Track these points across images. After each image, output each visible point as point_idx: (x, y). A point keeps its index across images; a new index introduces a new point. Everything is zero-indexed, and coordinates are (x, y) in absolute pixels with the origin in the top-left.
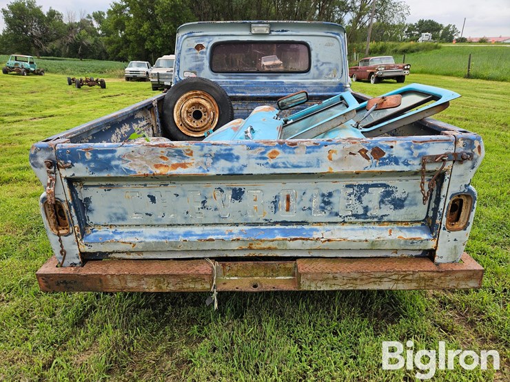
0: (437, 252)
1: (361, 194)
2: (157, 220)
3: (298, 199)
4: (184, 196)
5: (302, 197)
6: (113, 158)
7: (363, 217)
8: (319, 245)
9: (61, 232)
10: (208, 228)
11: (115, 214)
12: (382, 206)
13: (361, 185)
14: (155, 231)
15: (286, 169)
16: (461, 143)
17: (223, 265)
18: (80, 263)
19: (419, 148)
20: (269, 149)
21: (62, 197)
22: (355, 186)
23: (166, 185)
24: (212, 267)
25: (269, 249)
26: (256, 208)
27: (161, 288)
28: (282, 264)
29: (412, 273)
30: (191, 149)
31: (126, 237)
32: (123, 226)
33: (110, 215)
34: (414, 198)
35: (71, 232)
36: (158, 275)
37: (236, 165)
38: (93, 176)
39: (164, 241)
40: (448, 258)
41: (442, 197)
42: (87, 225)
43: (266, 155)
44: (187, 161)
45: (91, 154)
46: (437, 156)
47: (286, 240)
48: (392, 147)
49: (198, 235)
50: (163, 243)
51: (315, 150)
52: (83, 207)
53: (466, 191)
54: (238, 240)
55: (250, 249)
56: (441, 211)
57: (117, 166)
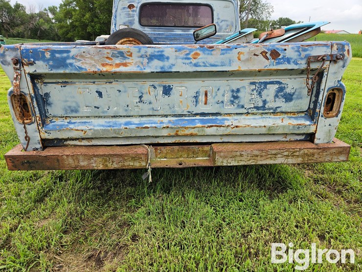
0: (316, 135)
1: (261, 89)
2: (103, 112)
3: (214, 94)
4: (125, 92)
5: (216, 92)
6: (68, 58)
7: (262, 109)
8: (229, 131)
9: (26, 121)
10: (144, 119)
11: (70, 107)
12: (277, 99)
13: (261, 83)
14: (101, 121)
15: (205, 68)
16: (335, 47)
17: (156, 149)
18: (41, 148)
19: (305, 50)
20: (192, 51)
21: (26, 91)
22: (257, 83)
23: (111, 83)
24: (147, 149)
25: (192, 135)
26: (181, 102)
27: (107, 166)
28: (200, 148)
29: (298, 150)
30: (131, 51)
31: (78, 126)
32: (76, 117)
33: (65, 108)
34: (300, 93)
35: (33, 121)
36: (105, 155)
37: (166, 65)
38: (52, 72)
39: (109, 128)
40: (324, 140)
41: (321, 90)
42: (46, 116)
43: (190, 56)
44: (127, 61)
45: (49, 54)
46: (319, 56)
47: (204, 127)
48: (285, 50)
49: (136, 124)
50: (108, 131)
51: (228, 52)
52: (43, 101)
53: (339, 85)
54: (168, 127)
55: (177, 135)
56: (320, 102)
57: (71, 64)
